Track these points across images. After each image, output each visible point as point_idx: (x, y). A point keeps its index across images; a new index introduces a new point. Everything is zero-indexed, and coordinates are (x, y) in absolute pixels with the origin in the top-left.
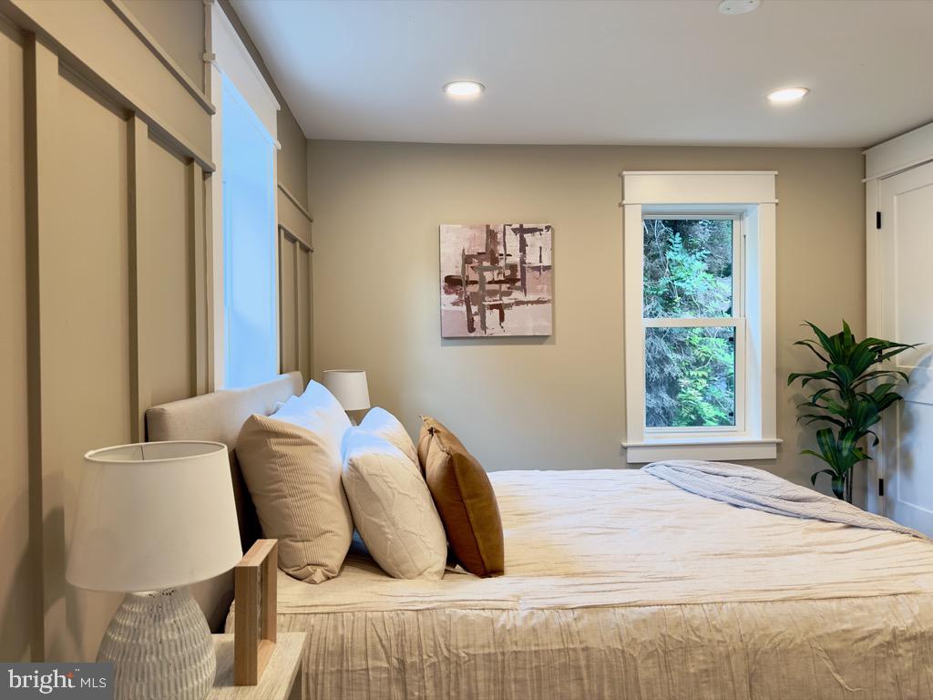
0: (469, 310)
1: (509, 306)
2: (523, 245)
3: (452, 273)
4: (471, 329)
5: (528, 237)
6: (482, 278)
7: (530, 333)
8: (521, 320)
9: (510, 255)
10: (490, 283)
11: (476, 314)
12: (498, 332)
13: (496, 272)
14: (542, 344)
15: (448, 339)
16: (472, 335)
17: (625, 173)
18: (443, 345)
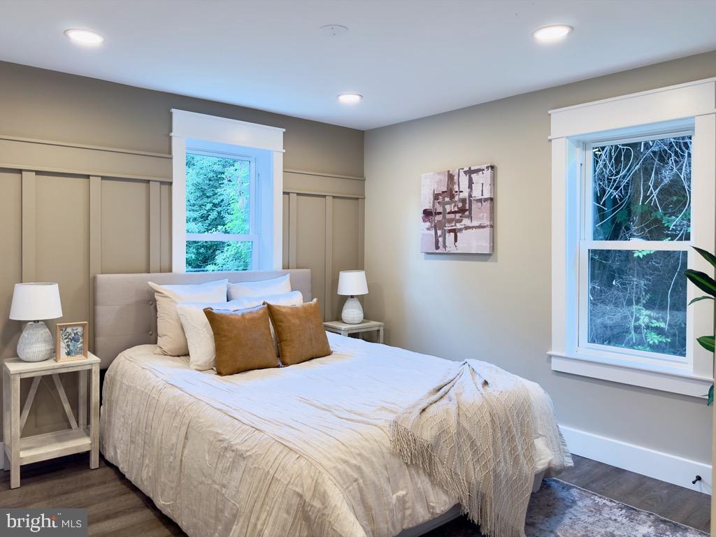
0: (436, 233)
1: (460, 230)
2: (471, 183)
4: (437, 248)
5: (474, 176)
9: (462, 192)
10: (449, 213)
11: (440, 236)
12: (453, 250)
13: (453, 205)
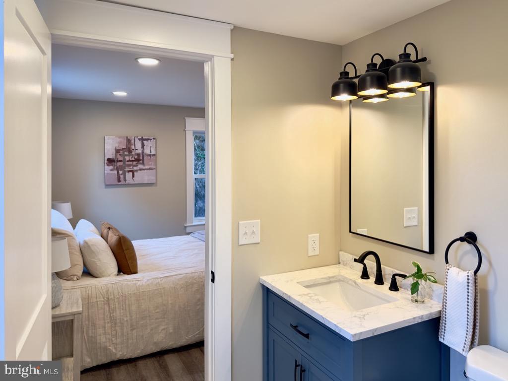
0: (118, 173)
1: (137, 171)
2: (143, 146)
3: (111, 157)
4: (119, 181)
5: (145, 142)
6: (124, 159)
7: (146, 182)
8: (142, 176)
9: (137, 150)
10: (128, 161)
11: (121, 174)
12: (131, 182)
13: (131, 157)
14: (151, 186)
15: (108, 186)
16: (120, 183)
17: (186, 118)
18: (105, 188)
